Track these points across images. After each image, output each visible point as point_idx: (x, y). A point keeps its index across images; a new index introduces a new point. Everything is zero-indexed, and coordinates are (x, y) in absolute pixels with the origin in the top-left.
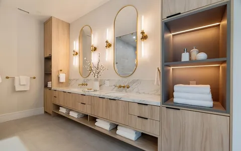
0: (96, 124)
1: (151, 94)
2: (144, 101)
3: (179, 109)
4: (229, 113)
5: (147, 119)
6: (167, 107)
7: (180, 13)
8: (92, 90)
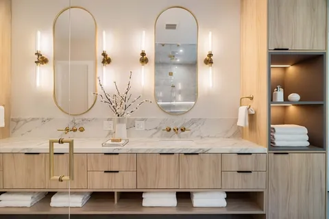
0: (145, 203)
1: (218, 137)
2: (246, 149)
3: (287, 153)
4: (325, 150)
5: (251, 172)
6: (275, 153)
7: (287, 49)
8: (122, 142)
